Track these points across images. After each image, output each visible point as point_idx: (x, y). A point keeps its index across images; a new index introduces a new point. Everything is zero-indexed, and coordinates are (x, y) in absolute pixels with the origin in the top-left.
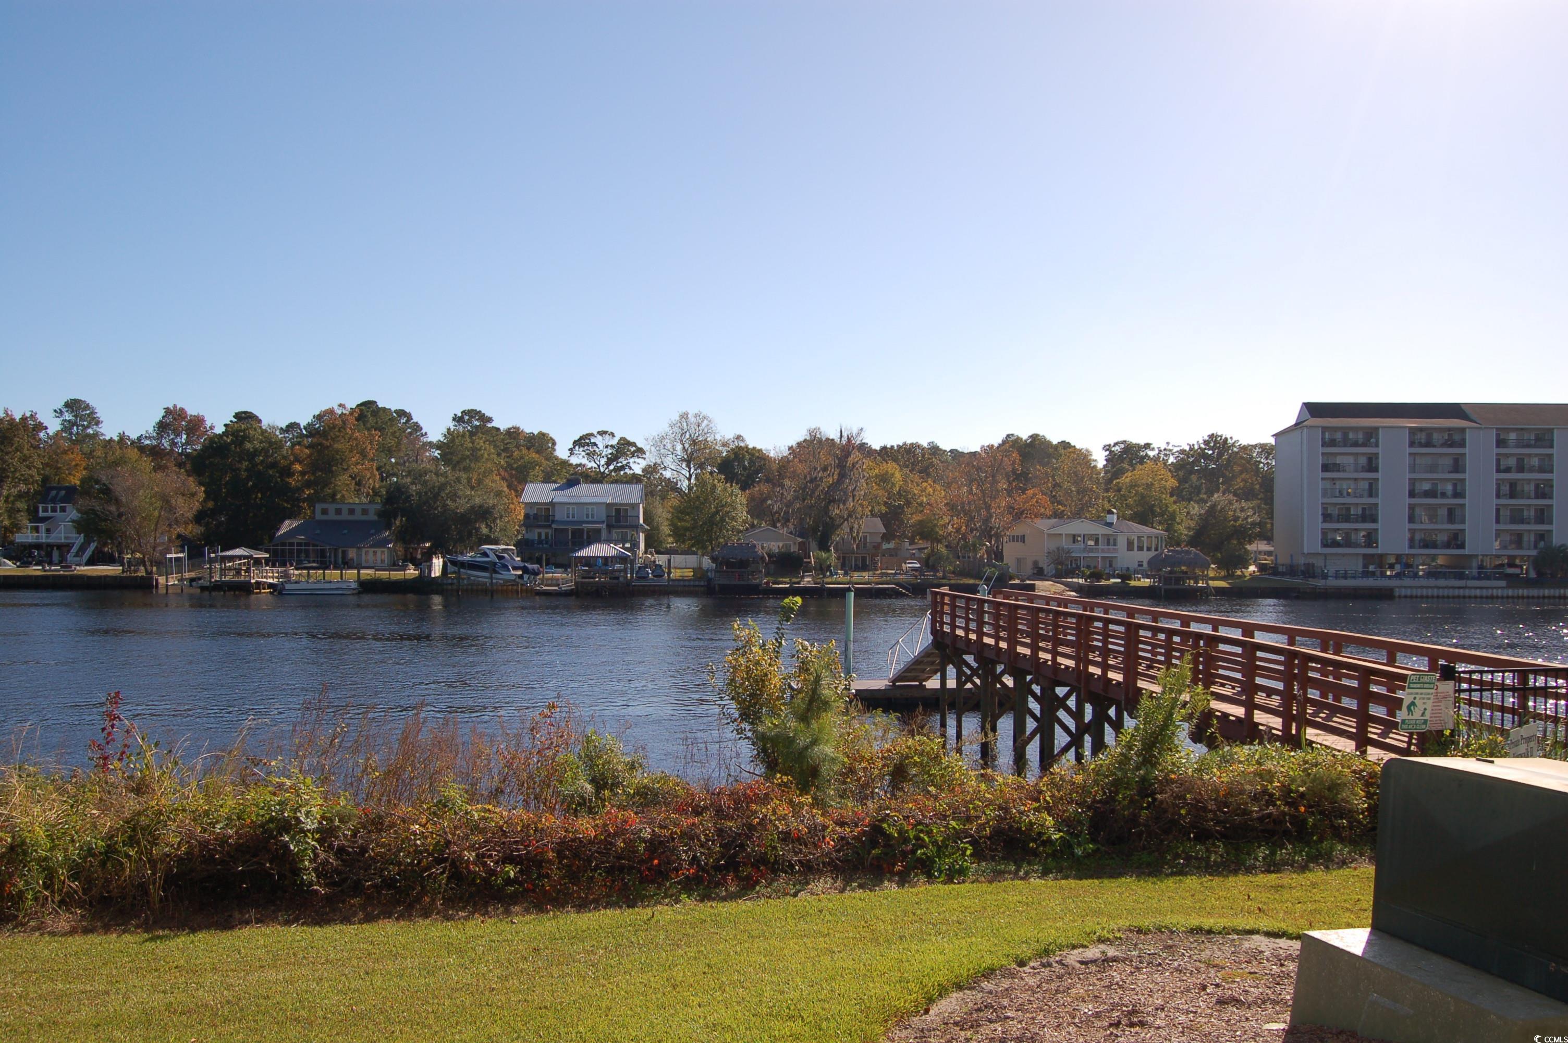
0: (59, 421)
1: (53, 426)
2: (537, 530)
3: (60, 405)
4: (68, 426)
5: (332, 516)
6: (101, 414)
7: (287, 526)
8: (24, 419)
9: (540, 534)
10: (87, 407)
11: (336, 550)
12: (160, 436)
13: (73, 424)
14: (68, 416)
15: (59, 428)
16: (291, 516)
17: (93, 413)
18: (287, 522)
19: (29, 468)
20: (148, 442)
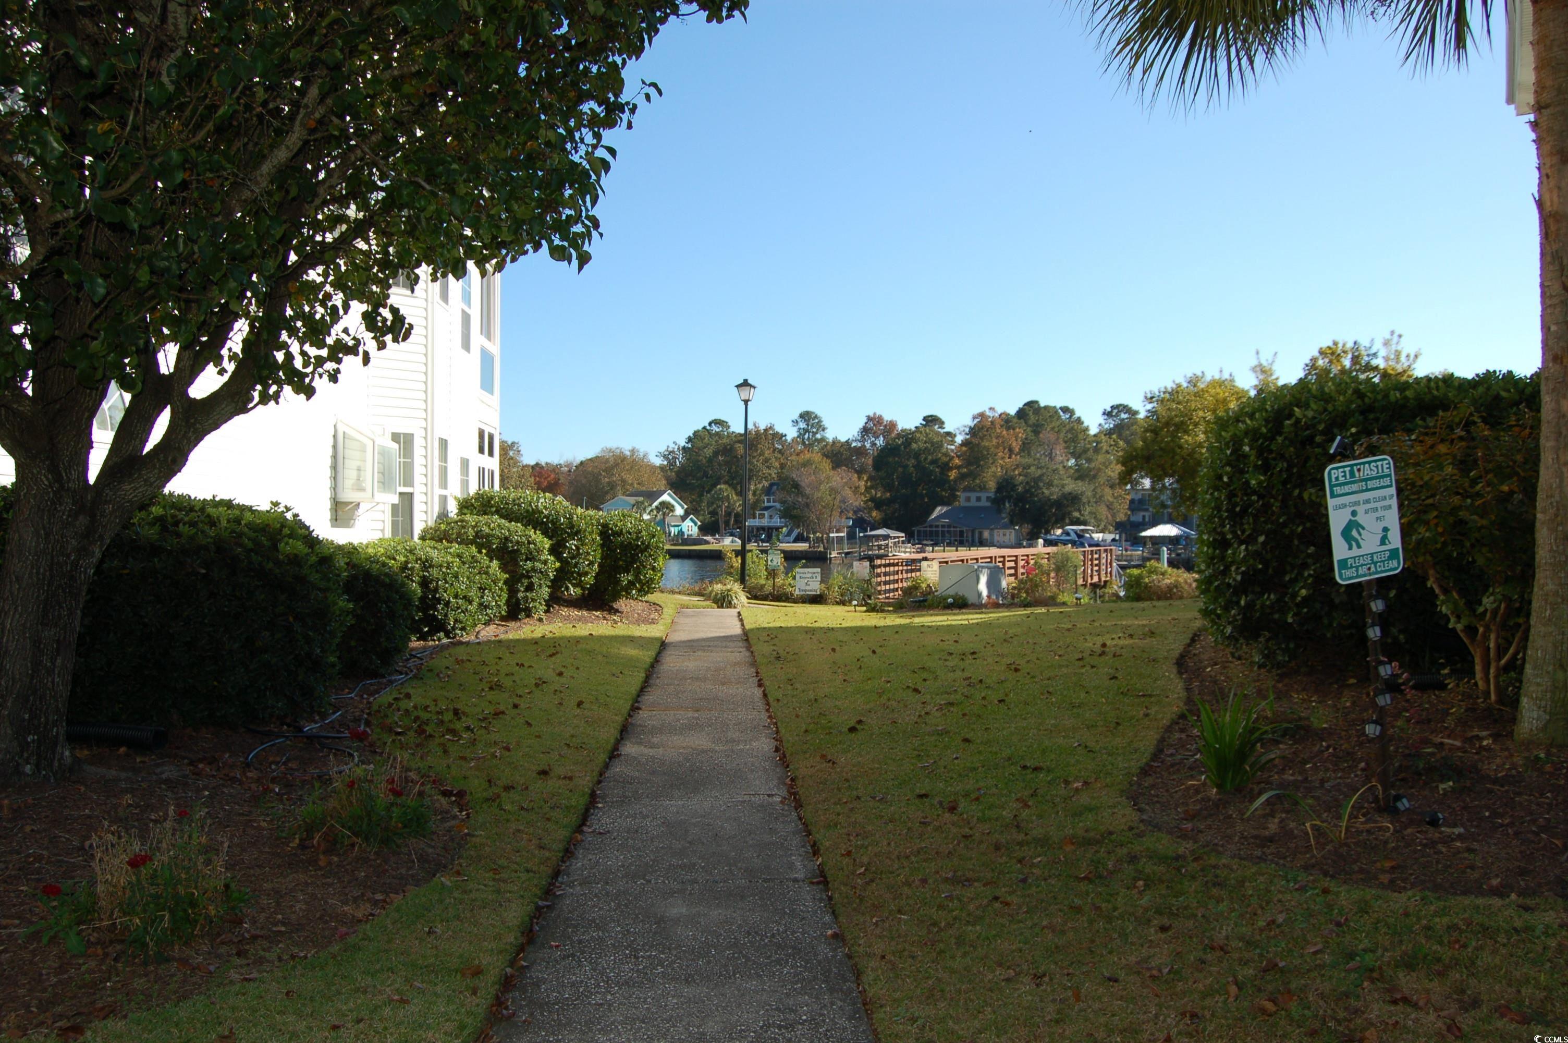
0: (796, 429)
1: (791, 433)
2: (1142, 513)
3: (796, 416)
4: (802, 433)
5: (973, 503)
6: (825, 423)
7: (939, 510)
8: (766, 430)
9: (1144, 517)
10: (816, 417)
11: (973, 532)
12: (863, 440)
13: (806, 431)
14: (802, 425)
15: (796, 435)
16: (943, 504)
17: (820, 421)
18: (939, 508)
19: (769, 468)
20: (854, 444)
